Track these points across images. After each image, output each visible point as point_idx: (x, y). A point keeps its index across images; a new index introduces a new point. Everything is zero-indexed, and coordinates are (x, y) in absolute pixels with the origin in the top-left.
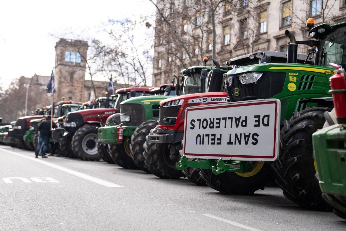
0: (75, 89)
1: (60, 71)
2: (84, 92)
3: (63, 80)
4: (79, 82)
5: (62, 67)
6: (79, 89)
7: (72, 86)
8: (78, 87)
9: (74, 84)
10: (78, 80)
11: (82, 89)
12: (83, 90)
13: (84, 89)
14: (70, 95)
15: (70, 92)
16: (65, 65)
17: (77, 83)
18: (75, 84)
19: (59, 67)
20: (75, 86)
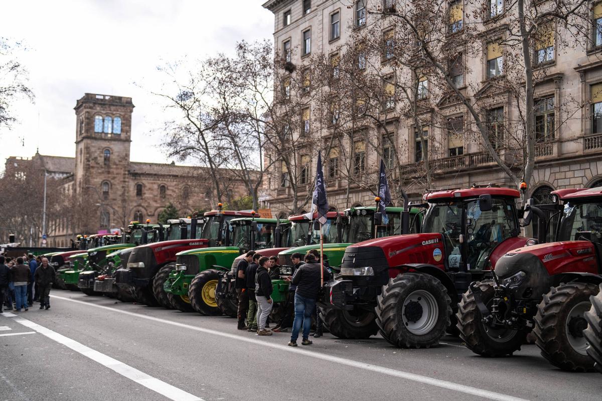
0: (114, 178)
1: (87, 148)
2: (128, 182)
3: (92, 163)
4: (119, 166)
5: (89, 141)
6: (120, 178)
7: (109, 173)
8: (117, 174)
9: (111, 170)
10: (117, 162)
11: (124, 178)
12: (127, 180)
13: (128, 178)
14: (105, 188)
15: (105, 183)
16: (95, 139)
17: (117, 168)
18: (114, 170)
19: (85, 141)
20: (113, 173)
